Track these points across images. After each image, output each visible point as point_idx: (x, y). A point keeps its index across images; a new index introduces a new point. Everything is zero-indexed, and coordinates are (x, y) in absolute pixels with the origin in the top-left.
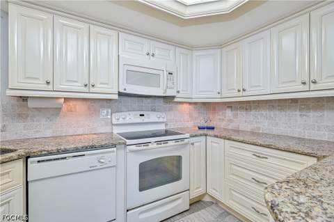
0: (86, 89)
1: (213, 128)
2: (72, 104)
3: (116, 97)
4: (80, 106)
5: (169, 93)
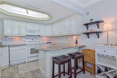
0: (19, 34)
1: (50, 43)
2: (16, 37)
3: (26, 36)
4: (18, 38)
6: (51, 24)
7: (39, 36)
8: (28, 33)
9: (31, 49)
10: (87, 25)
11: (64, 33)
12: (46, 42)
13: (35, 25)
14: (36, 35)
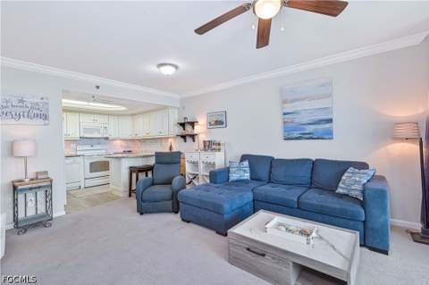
3: (79, 139)
5: (105, 136)
6: (132, 115)
7: (107, 138)
8: (85, 132)
9: (91, 164)
10: (183, 125)
11: (154, 134)
12: (121, 150)
13: (97, 117)
14: (100, 136)
